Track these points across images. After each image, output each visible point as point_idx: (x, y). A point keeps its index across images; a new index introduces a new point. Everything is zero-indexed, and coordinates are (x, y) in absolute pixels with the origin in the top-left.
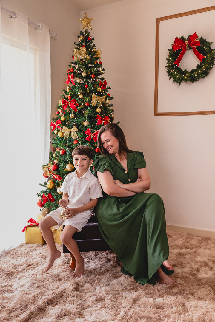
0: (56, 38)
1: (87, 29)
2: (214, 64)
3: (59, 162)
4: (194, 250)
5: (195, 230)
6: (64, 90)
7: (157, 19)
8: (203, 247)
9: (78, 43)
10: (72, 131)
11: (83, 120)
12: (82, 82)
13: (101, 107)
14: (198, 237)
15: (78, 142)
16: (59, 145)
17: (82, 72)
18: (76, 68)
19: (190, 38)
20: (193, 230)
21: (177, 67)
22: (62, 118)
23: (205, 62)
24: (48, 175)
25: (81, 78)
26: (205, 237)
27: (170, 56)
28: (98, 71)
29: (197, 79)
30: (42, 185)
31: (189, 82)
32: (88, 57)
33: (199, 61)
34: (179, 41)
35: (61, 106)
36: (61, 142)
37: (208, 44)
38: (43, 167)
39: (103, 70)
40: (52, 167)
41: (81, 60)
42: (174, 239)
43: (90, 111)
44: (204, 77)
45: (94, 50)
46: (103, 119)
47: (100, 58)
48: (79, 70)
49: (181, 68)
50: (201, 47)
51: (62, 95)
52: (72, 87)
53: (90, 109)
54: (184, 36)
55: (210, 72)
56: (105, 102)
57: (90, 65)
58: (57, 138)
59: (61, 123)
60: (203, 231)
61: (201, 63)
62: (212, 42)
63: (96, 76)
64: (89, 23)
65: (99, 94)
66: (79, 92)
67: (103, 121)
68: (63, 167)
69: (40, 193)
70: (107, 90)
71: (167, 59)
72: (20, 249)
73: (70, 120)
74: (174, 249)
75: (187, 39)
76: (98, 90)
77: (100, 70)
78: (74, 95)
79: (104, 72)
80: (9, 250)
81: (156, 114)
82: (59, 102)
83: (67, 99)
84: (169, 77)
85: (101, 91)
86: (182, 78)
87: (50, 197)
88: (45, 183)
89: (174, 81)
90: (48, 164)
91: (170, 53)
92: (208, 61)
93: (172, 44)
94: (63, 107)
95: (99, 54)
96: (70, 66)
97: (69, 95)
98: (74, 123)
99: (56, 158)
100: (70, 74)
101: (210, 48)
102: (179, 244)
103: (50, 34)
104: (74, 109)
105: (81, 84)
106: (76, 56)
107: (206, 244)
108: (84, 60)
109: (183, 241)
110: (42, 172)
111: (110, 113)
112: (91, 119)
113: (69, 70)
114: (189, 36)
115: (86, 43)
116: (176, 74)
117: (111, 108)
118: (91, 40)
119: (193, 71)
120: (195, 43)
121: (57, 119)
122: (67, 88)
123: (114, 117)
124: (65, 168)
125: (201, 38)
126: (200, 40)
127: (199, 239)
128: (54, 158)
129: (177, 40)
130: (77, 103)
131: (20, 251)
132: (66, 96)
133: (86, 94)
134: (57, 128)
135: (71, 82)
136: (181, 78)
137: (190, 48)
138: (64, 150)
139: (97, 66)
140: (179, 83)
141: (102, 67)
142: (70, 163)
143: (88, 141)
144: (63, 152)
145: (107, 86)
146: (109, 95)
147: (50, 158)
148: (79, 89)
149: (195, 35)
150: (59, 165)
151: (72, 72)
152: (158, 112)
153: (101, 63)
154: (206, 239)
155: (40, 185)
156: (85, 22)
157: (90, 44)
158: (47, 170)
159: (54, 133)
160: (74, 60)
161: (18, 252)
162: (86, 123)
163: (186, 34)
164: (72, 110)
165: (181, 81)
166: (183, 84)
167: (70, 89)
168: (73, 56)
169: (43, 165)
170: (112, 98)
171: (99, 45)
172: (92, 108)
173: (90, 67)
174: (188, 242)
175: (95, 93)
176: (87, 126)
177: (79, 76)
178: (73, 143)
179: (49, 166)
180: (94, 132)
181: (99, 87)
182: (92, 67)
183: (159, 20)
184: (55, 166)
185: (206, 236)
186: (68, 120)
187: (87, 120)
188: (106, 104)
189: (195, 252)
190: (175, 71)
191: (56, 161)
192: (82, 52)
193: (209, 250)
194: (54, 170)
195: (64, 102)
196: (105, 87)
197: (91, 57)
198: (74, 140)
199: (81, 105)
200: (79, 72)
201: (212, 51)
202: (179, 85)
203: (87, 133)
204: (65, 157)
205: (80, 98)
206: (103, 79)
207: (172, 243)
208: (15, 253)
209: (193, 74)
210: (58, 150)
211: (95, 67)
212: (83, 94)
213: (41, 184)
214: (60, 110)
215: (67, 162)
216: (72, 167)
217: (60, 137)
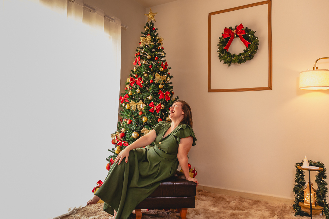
0: (126, 28)
1: (152, 22)
2: (258, 48)
3: (126, 130)
4: (246, 211)
5: (247, 193)
6: (131, 70)
7: (210, 14)
8: (255, 209)
9: (144, 32)
10: (138, 104)
11: (148, 95)
12: (147, 63)
13: (162, 84)
14: (249, 200)
15: (142, 113)
16: (127, 116)
17: (147, 55)
18: (142, 52)
19: (237, 29)
20: (245, 193)
21: (227, 51)
22: (130, 93)
23: (251, 47)
24: (116, 142)
25: (147, 60)
26: (255, 200)
27: (221, 42)
28: (161, 54)
29: (244, 61)
30: (110, 151)
31: (238, 63)
32: (152, 43)
33: (245, 47)
34: (228, 31)
35: (129, 83)
36: (128, 113)
37: (253, 33)
38: (112, 135)
39: (165, 53)
40: (119, 135)
41: (146, 45)
42: (228, 201)
43: (153, 87)
44: (250, 60)
45: (158, 37)
46: (165, 94)
47: (162, 44)
48: (144, 54)
49: (230, 52)
50: (246, 35)
51: (130, 74)
52: (139, 67)
54: (232, 27)
55: (255, 55)
56: (166, 80)
57: (154, 50)
58: (125, 110)
59: (129, 97)
60: (254, 195)
61: (247, 48)
62: (255, 31)
63: (159, 59)
64: (153, 17)
65: (161, 73)
66: (144, 71)
68: (130, 135)
69: (108, 158)
70: (167, 70)
71: (218, 45)
72: (90, 207)
73: (136, 95)
74: (228, 209)
75: (234, 29)
76: (160, 70)
77: (162, 54)
78: (140, 74)
79: (165, 55)
80: (79, 208)
81: (210, 90)
82: (127, 80)
83: (134, 77)
84: (220, 60)
85: (163, 71)
86: (232, 60)
88: (113, 149)
89: (225, 63)
90: (116, 133)
91: (220, 40)
92: (253, 46)
93: (222, 33)
94: (131, 84)
95: (161, 41)
96: (137, 50)
97: (136, 74)
98: (140, 97)
99: (124, 127)
100: (137, 57)
101: (254, 36)
102: (232, 206)
103: (121, 25)
104: (140, 85)
105: (146, 65)
106: (142, 42)
107: (257, 206)
108: (149, 46)
109: (236, 203)
110: (111, 139)
111: (170, 89)
112: (155, 94)
113: (137, 54)
114: (236, 27)
115: (151, 32)
116: (226, 57)
117: (170, 85)
118: (155, 30)
119: (240, 55)
120: (241, 32)
121: (125, 94)
122: (134, 68)
123: (173, 92)
124: (131, 135)
125: (246, 28)
126: (245, 29)
127: (250, 201)
128: (122, 127)
129: (226, 30)
130: (142, 80)
131: (90, 209)
132: (133, 75)
133: (150, 73)
134: (125, 101)
135: (138, 64)
136: (230, 60)
137: (237, 36)
138: (130, 120)
139: (159, 50)
140: (229, 64)
141: (163, 51)
142: (136, 131)
143: (151, 113)
144: (129, 122)
145: (167, 67)
146: (170, 74)
147: (118, 128)
148: (144, 69)
149: (241, 26)
150: (125, 133)
151: (139, 56)
152: (211, 89)
153: (163, 48)
154: (257, 202)
155: (109, 150)
156: (150, 16)
157: (154, 33)
158: (116, 138)
159: (122, 106)
160: (141, 45)
161: (88, 210)
163: (233, 25)
164: (138, 86)
165: (230, 63)
166: (232, 65)
167: (137, 69)
168: (140, 43)
169: (112, 133)
170: (171, 77)
171: (161, 34)
172: (155, 85)
173: (154, 52)
174: (241, 204)
175: (158, 72)
177: (145, 58)
178: (138, 115)
179: (117, 134)
181: (161, 67)
182: (156, 51)
183: (210, 15)
184: (122, 134)
185: (257, 199)
186: (134, 95)
187: (150, 95)
188: (167, 81)
189: (247, 213)
190: (225, 55)
191: (123, 130)
192: (148, 39)
193: (260, 211)
194: (122, 137)
195: (132, 80)
196: (166, 67)
197: (154, 44)
198: (140, 111)
199: (145, 82)
200: (145, 56)
201: (255, 38)
202: (229, 66)
203: (151, 106)
204: (131, 127)
205: (145, 77)
206: (164, 61)
207: (226, 205)
208: (85, 210)
209: (240, 57)
210: (125, 120)
211: (158, 51)
212: (148, 73)
214: (127, 86)
215: (133, 131)
216: (137, 135)
217: (127, 109)
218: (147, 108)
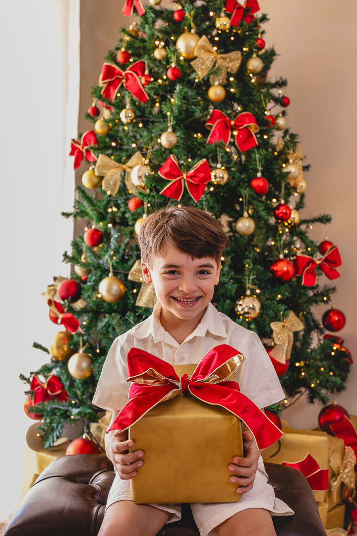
3: (89, 272)
11: (161, 129)
13: (225, 84)
22: (99, 127)
46: (233, 123)
53: (181, 90)
59: (95, 143)
67: (232, 131)
68: (93, 288)
76: (218, 25)
85: (231, 29)
87: (54, 388)
97: (123, 49)
104: (139, 94)
117: (278, 92)
124: (98, 290)
130: (147, 72)
135: (136, 10)
138: (96, 232)
144: (92, 239)
145: (258, 15)
146: (264, 43)
155: (36, 346)
162: (166, 139)
164: (128, 97)
176: (172, 149)
180: (189, 168)
181: (223, 14)
184: (67, 286)
187: (170, 130)
195: (108, 73)
196: (253, 16)
199: (157, 78)
203: (166, 174)
205: (155, 59)
212: (168, 44)
213: (39, 343)
215: (105, 272)
216: (119, 287)
217: (87, 189)
218: (155, 183)
